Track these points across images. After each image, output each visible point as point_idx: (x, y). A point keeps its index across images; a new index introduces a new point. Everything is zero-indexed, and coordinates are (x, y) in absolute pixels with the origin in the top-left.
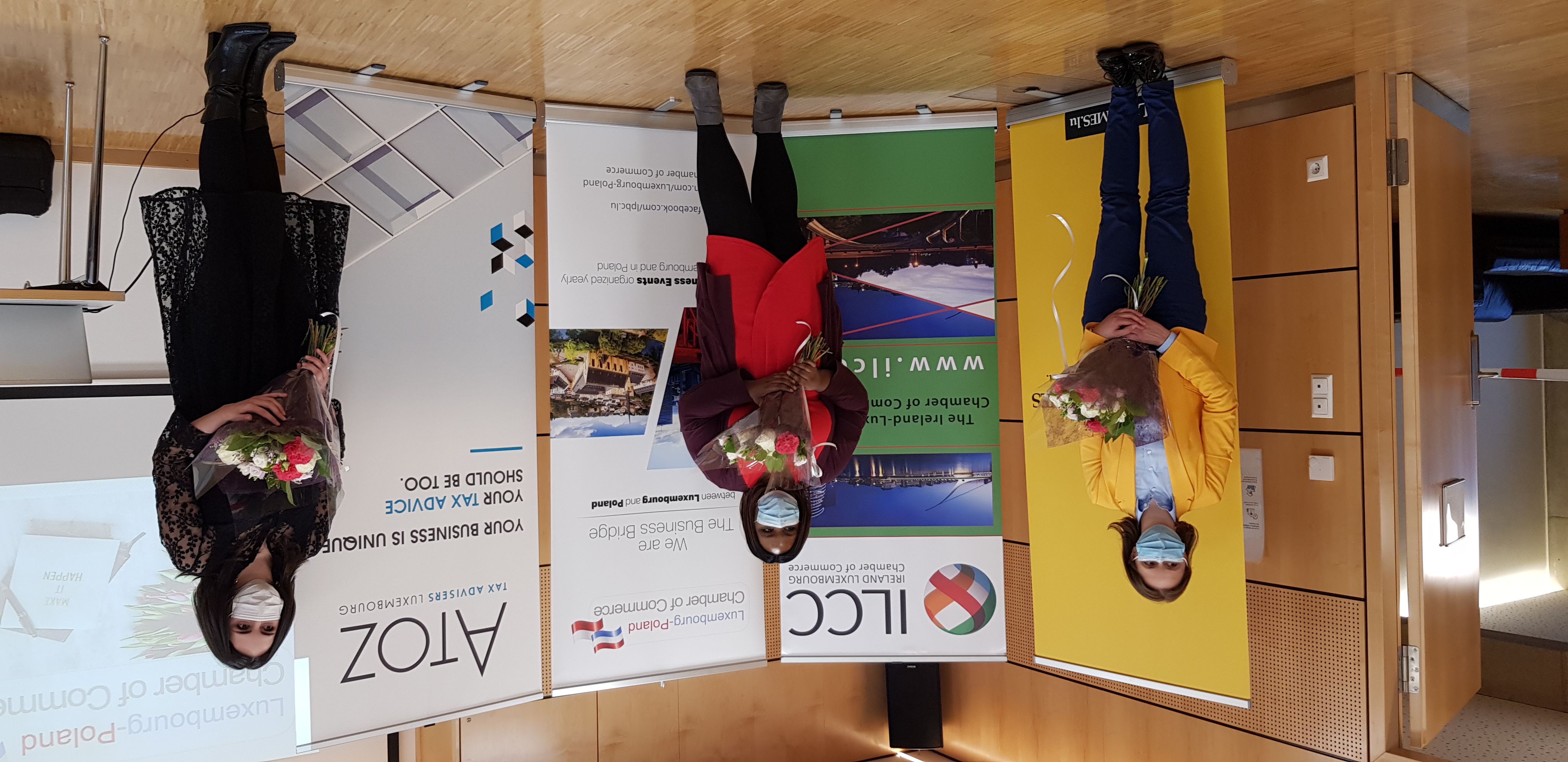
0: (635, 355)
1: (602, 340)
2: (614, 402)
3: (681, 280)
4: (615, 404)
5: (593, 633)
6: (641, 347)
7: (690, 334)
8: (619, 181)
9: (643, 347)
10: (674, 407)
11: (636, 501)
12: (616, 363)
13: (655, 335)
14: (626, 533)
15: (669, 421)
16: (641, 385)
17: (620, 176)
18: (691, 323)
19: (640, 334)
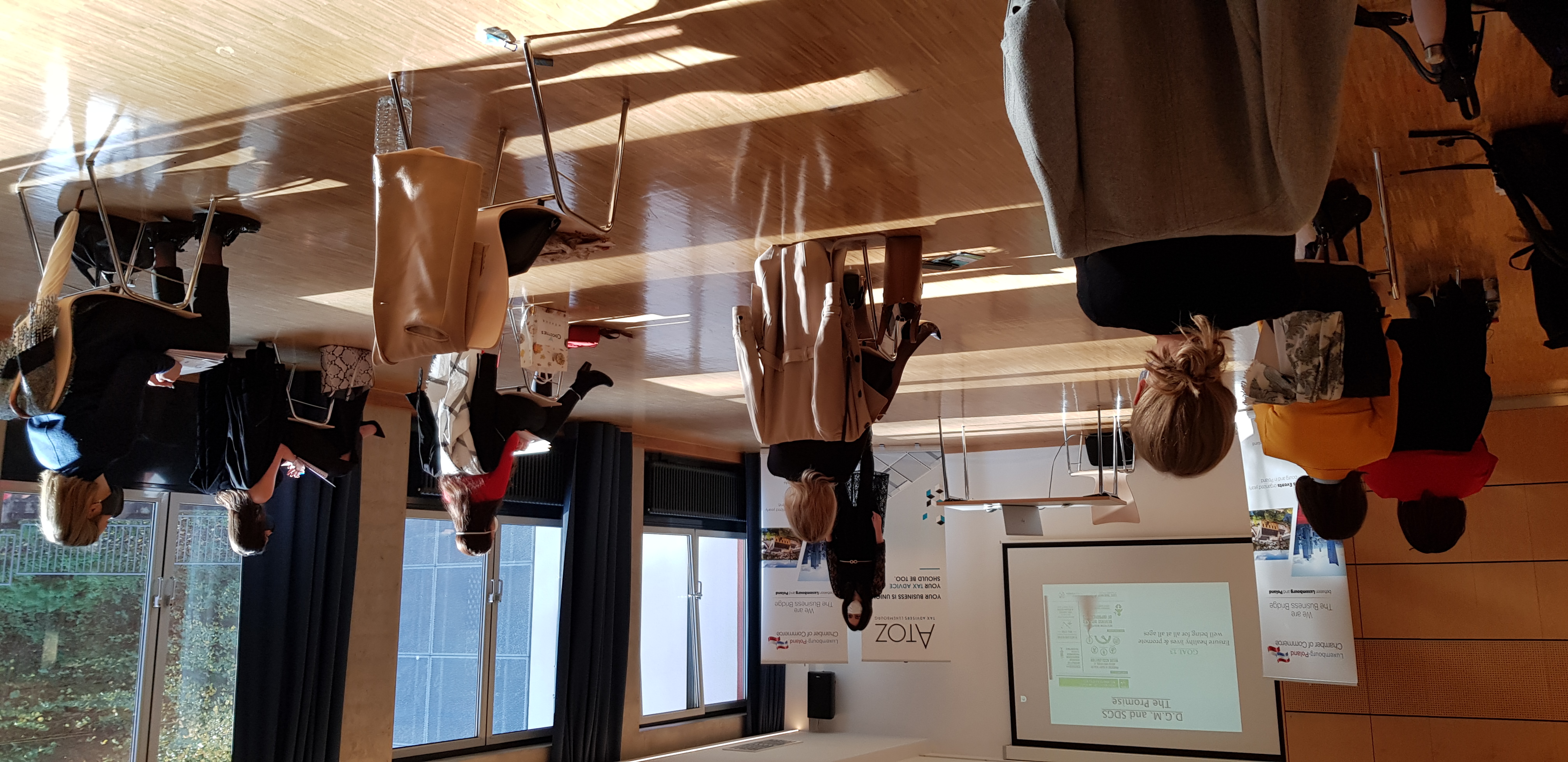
1: (780, 532)
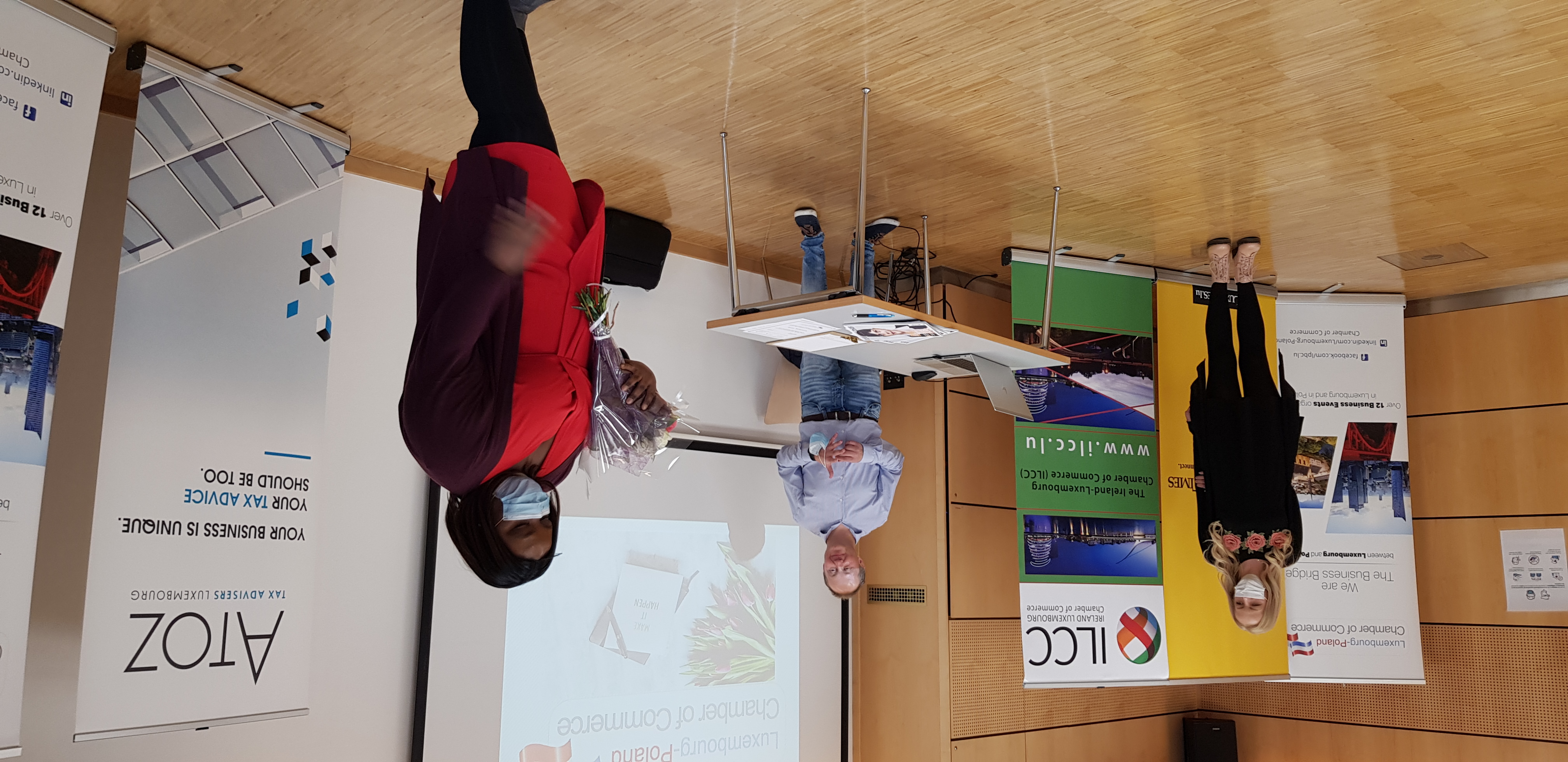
0: (1314, 454)
2: (1300, 485)
3: (1345, 403)
4: (1301, 486)
5: (1291, 642)
6: (1318, 449)
7: (1354, 441)
8: (1299, 339)
9: (1320, 449)
10: (1343, 491)
11: (1319, 554)
12: (1300, 458)
13: (1328, 441)
14: (1312, 575)
15: (1341, 501)
16: (1319, 475)
17: (1299, 336)
18: (1354, 433)
19: (1317, 440)
